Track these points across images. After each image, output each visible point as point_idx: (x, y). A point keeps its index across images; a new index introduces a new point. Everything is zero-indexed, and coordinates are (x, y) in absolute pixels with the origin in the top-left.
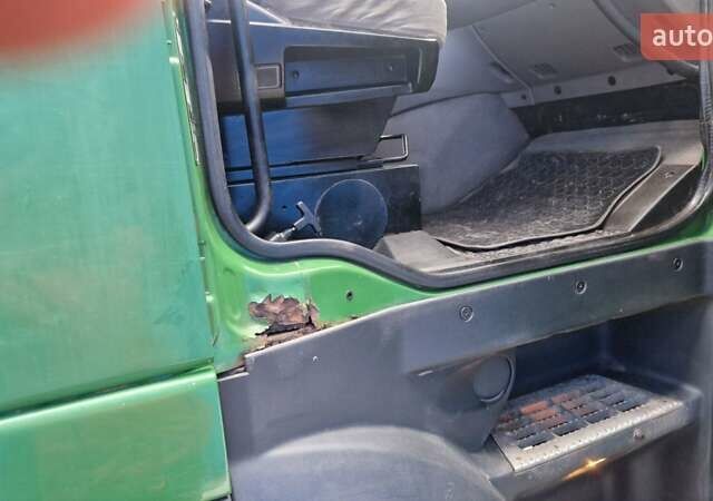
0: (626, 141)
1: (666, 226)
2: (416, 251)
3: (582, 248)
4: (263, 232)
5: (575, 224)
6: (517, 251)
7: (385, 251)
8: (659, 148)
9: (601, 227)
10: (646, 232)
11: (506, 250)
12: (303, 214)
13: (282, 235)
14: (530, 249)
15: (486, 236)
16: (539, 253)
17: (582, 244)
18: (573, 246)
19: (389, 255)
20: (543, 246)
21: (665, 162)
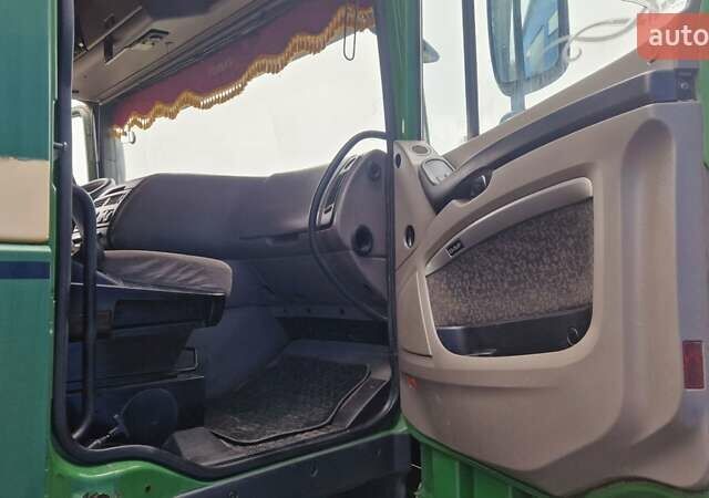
0: (350, 355)
1: (370, 423)
2: (198, 446)
3: (315, 442)
4: (85, 440)
5: (314, 419)
6: (271, 445)
7: (176, 451)
8: (368, 366)
9: (330, 423)
10: (358, 428)
11: (264, 444)
12: (116, 424)
13: (98, 441)
14: (280, 443)
15: (252, 429)
16: (287, 446)
17: (315, 438)
18: (309, 440)
19: (179, 453)
20: (289, 441)
21: (372, 376)
